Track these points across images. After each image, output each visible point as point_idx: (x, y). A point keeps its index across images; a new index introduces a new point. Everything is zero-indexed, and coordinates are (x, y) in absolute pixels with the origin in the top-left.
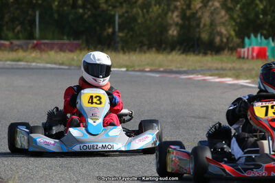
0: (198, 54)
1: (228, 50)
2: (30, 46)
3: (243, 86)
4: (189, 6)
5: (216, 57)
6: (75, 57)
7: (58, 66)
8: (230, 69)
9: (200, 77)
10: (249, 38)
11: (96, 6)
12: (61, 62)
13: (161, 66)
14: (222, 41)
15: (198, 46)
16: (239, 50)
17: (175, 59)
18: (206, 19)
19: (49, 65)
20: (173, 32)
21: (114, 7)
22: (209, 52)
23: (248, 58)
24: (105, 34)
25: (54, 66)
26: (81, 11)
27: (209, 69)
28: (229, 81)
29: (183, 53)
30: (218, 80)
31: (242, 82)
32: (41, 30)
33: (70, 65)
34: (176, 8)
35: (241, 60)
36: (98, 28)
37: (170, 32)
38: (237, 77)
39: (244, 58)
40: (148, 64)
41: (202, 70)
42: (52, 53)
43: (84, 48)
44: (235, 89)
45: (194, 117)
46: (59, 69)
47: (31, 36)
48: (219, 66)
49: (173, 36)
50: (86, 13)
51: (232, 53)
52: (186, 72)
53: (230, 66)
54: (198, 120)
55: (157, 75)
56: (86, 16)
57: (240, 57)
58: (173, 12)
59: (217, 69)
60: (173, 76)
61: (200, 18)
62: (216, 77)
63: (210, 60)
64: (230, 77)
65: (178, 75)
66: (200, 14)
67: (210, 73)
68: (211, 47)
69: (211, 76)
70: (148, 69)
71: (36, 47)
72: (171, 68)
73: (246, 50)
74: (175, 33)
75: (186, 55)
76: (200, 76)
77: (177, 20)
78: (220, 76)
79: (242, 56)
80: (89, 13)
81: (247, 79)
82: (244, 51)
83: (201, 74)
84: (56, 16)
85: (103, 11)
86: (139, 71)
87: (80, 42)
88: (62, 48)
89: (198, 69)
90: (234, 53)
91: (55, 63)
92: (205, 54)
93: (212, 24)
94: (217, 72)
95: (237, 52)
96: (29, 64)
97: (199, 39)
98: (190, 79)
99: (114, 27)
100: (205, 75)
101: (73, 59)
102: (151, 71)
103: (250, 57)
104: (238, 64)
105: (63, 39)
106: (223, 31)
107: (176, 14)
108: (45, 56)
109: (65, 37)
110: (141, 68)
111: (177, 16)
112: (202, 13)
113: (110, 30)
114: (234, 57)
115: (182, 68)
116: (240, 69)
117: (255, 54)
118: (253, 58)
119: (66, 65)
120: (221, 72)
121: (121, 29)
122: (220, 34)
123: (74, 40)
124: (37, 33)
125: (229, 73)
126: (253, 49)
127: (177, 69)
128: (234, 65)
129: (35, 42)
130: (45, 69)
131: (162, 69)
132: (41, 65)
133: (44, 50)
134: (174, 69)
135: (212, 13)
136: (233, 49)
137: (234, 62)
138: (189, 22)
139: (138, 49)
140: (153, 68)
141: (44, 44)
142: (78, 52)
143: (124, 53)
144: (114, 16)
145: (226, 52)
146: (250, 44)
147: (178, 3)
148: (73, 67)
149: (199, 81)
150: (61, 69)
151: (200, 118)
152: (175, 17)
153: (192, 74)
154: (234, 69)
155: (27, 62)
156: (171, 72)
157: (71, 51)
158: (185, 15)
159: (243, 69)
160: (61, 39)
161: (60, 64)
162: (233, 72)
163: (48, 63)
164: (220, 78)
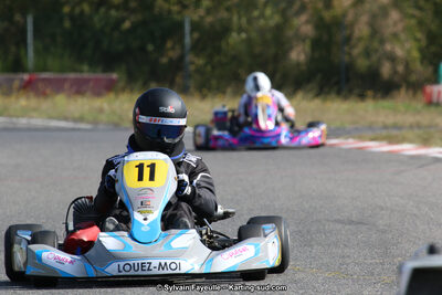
0: (346, 98)
1: (407, 89)
2: (16, 84)
3: (436, 160)
5: (386, 103)
6: (105, 106)
7: (71, 125)
8: (411, 127)
9: (351, 143)
11: (146, 1)
12: (77, 115)
14: (395, 72)
15: (348, 80)
16: (428, 88)
18: (362, 29)
19: (54, 123)
20: (298, 55)
22: (370, 93)
25: (63, 124)
27: (371, 127)
28: (408, 149)
29: (317, 95)
30: (386, 148)
31: (434, 151)
32: (36, 51)
33: (95, 122)
35: (433, 109)
36: (150, 47)
37: (293, 55)
38: (426, 142)
39: (438, 104)
41: (357, 129)
42: (61, 101)
43: (123, 90)
44: (420, 167)
46: (73, 129)
47: (17, 66)
48: (390, 120)
49: (298, 64)
50: (123, 20)
51: (415, 94)
53: (410, 119)
54: (347, 227)
56: (127, 25)
57: (430, 103)
59: (385, 127)
61: (352, 25)
62: (384, 143)
63: (370, 110)
64: (411, 142)
66: (350, 17)
67: (372, 135)
68: (374, 84)
69: (373, 140)
71: (28, 86)
74: (302, 58)
75: (325, 100)
76: (351, 141)
77: (308, 30)
78: (392, 140)
79: (435, 99)
82: (438, 90)
83: (353, 137)
84: (67, 24)
87: (114, 76)
88: (79, 89)
89: (348, 126)
90: (420, 95)
91: (66, 119)
92: (362, 97)
93: (375, 33)
94: (384, 133)
95: (424, 92)
96: (14, 120)
97: (350, 67)
98: (332, 146)
100: (361, 138)
101: (101, 111)
104: (427, 117)
105: (82, 71)
106: (399, 52)
107: (303, 18)
108: (46, 104)
109: (86, 68)
112: (356, 16)
114: (419, 104)
116: (430, 126)
119: (89, 122)
120: (395, 132)
121: (197, 47)
122: (392, 58)
123: (104, 71)
124: (30, 57)
125: (410, 134)
128: (419, 118)
129: (26, 77)
130: (47, 129)
132: (38, 122)
133: (44, 94)
135: (374, 17)
136: (416, 87)
137: (419, 112)
138: (329, 34)
139: (229, 90)
141: (44, 80)
142: (112, 95)
143: (204, 97)
144: (180, 25)
145: (403, 91)
148: (101, 127)
149: (351, 149)
150: (79, 130)
151: (351, 222)
152: (303, 25)
153: (337, 137)
154: (419, 126)
155: (10, 116)
157: (98, 94)
158: (321, 19)
159: (436, 126)
160: (74, 70)
161: (75, 120)
162: (417, 131)
163: (51, 118)
164: (391, 144)
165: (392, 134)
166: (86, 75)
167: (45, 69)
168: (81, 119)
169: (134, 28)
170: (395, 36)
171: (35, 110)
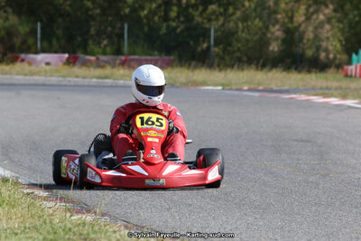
0: (300, 72)
1: (335, 68)
2: (118, 62)
3: (350, 107)
4: (291, 19)
5: (322, 75)
8: (336, 89)
9: (303, 97)
10: (357, 54)
11: (189, 19)
13: (259, 84)
14: (327, 58)
15: (301, 62)
16: (346, 67)
17: (276, 77)
18: (310, 35)
20: (274, 47)
21: (210, 20)
22: (314, 70)
23: (355, 76)
24: (199, 49)
26: (174, 24)
27: (313, 89)
28: (334, 101)
29: (284, 70)
30: (322, 100)
31: (349, 102)
32: (129, 44)
34: (277, 21)
35: (348, 79)
36: (191, 43)
37: (271, 48)
38: (344, 97)
39: (351, 76)
40: (246, 83)
41: (306, 89)
43: (177, 66)
44: (342, 110)
45: (296, 140)
47: (118, 52)
48: (324, 85)
49: (273, 51)
50: (178, 27)
51: (338, 71)
52: (287, 92)
53: (335, 84)
55: (257, 94)
56: (179, 30)
57: (346, 76)
58: (274, 25)
59: (321, 88)
60: (274, 95)
61: (304, 32)
62: (321, 97)
63: (314, 79)
64: (336, 97)
65: (279, 95)
66: (302, 28)
67: (313, 92)
68: (317, 65)
69: (315, 95)
70: (246, 88)
71: (123, 64)
72: (271, 86)
73: (353, 67)
74: (276, 49)
75: (288, 72)
77: (279, 34)
78: (325, 96)
79: (349, 73)
80: (182, 26)
81: (355, 99)
82: (351, 69)
83: (304, 94)
84: (146, 29)
85: (198, 24)
86: (237, 90)
87: (172, 58)
89: (301, 88)
90: (340, 71)
92: (309, 72)
93: (316, 37)
94: (321, 91)
95: (342, 68)
96: (117, 81)
97: (302, 55)
98: (292, 98)
99: (209, 41)
100: (309, 95)
102: (249, 90)
103: (358, 75)
104: (345, 83)
107: (277, 27)
109: (156, 53)
110: (238, 87)
111: (278, 30)
112: (306, 27)
113: (205, 45)
114: (340, 75)
115: (283, 86)
116: (347, 89)
120: (326, 91)
121: (216, 44)
122: (326, 50)
123: (166, 55)
124: (126, 48)
125: (335, 93)
127: (278, 88)
128: (340, 84)
129: (123, 58)
131: (261, 88)
133: (133, 67)
134: (275, 88)
135: (316, 28)
136: (339, 67)
137: (340, 80)
138: (292, 37)
139: (236, 67)
140: (252, 87)
141: (133, 60)
142: (170, 69)
143: (220, 70)
144: (209, 30)
145: (332, 69)
146: (358, 61)
147: (279, 16)
149: (303, 101)
151: (303, 141)
152: (276, 31)
153: (295, 93)
154: (341, 88)
155: (114, 79)
156: (272, 91)
158: (287, 28)
159: (350, 88)
160: (151, 55)
162: (339, 91)
164: (325, 97)
166: (157, 57)
167: (134, 54)
169: (182, 32)
170: (328, 38)
171: (127, 76)
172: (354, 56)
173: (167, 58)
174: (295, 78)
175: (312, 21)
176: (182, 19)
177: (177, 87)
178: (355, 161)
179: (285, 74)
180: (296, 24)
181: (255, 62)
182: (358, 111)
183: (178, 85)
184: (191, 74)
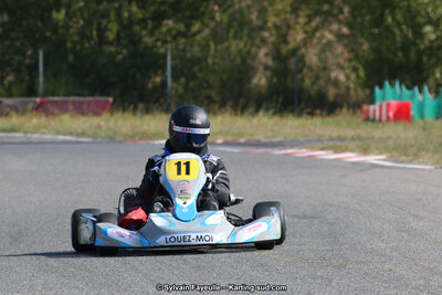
0: (300, 115)
1: (348, 108)
2: (30, 106)
3: (374, 166)
4: (284, 39)
5: (330, 120)
6: (103, 123)
7: (74, 139)
8: (353, 139)
9: (304, 152)
10: (381, 86)
11: (135, 41)
12: (80, 130)
13: (241, 135)
15: (300, 102)
16: (365, 107)
17: (263, 124)
18: (312, 57)
19: (61, 138)
20: (260, 80)
21: (165, 42)
22: (318, 111)
23: (380, 120)
24: (150, 85)
25: (68, 138)
26: (113, 49)
27: (319, 140)
28: (350, 157)
29: (275, 113)
30: (332, 156)
31: (372, 159)
33: (95, 136)
34: (264, 41)
35: (369, 123)
36: (138, 76)
37: (255, 81)
38: (365, 151)
39: (374, 120)
40: (220, 133)
41: (308, 141)
42: (66, 118)
43: (117, 110)
44: (362, 171)
46: (76, 142)
47: (31, 92)
48: (335, 133)
50: (118, 53)
51: (354, 112)
52: (281, 145)
53: (350, 133)
54: (303, 220)
55: (236, 150)
56: (120, 57)
57: (367, 119)
58: (259, 47)
59: (331, 139)
60: (261, 150)
61: (303, 56)
62: (330, 152)
63: (317, 125)
64: (352, 151)
65: (269, 150)
66: (303, 51)
67: (321, 146)
68: (321, 104)
69: (322, 149)
70: (220, 141)
71: (39, 108)
72: (257, 137)
73: (377, 107)
74: (263, 81)
75: (282, 116)
76: (304, 150)
78: (337, 150)
79: (372, 117)
80: (125, 52)
81: (381, 153)
82: (373, 109)
83: (306, 148)
84: (71, 58)
85: (147, 48)
87: (111, 100)
88: (80, 110)
89: (301, 139)
90: (359, 112)
91: (70, 134)
92: (311, 114)
94: (331, 143)
95: (362, 110)
96: (29, 135)
97: (301, 91)
98: (287, 155)
99: (164, 71)
100: (312, 148)
101: (100, 127)
102: (226, 144)
103: (384, 117)
104: (364, 130)
105: (84, 96)
106: (342, 77)
107: (262, 52)
108: (54, 123)
109: (86, 92)
111: (267, 55)
112: (306, 49)
113: (158, 80)
114: (359, 119)
115: (274, 137)
116: (369, 138)
117: (391, 114)
118: (388, 119)
119: (89, 137)
120: (338, 143)
121: (175, 78)
122: (336, 83)
123: (102, 94)
124: (41, 86)
125: (352, 145)
126: (388, 105)
127: (268, 140)
128: (358, 131)
129: (38, 100)
130: (55, 142)
131: (242, 140)
132: (48, 137)
133: (53, 114)
134: (263, 140)
135: (323, 51)
136: (356, 107)
137: (358, 127)
138: (286, 65)
140: (229, 138)
141: (52, 102)
142: (106, 115)
144: (164, 56)
145: (344, 110)
146: (384, 98)
147: (266, 34)
148: (99, 140)
150: (81, 142)
151: (305, 217)
152: (263, 55)
153: (292, 147)
154: (358, 138)
155: (25, 132)
156: (258, 144)
157: (97, 114)
158: (279, 52)
159: (373, 138)
160: (79, 95)
161: (78, 135)
162: (357, 142)
163: (58, 133)
164: (336, 152)
165: (337, 144)
166: (90, 99)
167: (53, 94)
168: (83, 134)
169: (124, 59)
170: (339, 65)
171: (45, 127)
172: (377, 91)
173: (103, 98)
174: (292, 125)
175: (315, 41)
176: (123, 42)
177: (121, 142)
178: (383, 245)
179: (277, 119)
180: (292, 46)
181: (230, 103)
182: (386, 170)
183: (122, 139)
184: (138, 122)
